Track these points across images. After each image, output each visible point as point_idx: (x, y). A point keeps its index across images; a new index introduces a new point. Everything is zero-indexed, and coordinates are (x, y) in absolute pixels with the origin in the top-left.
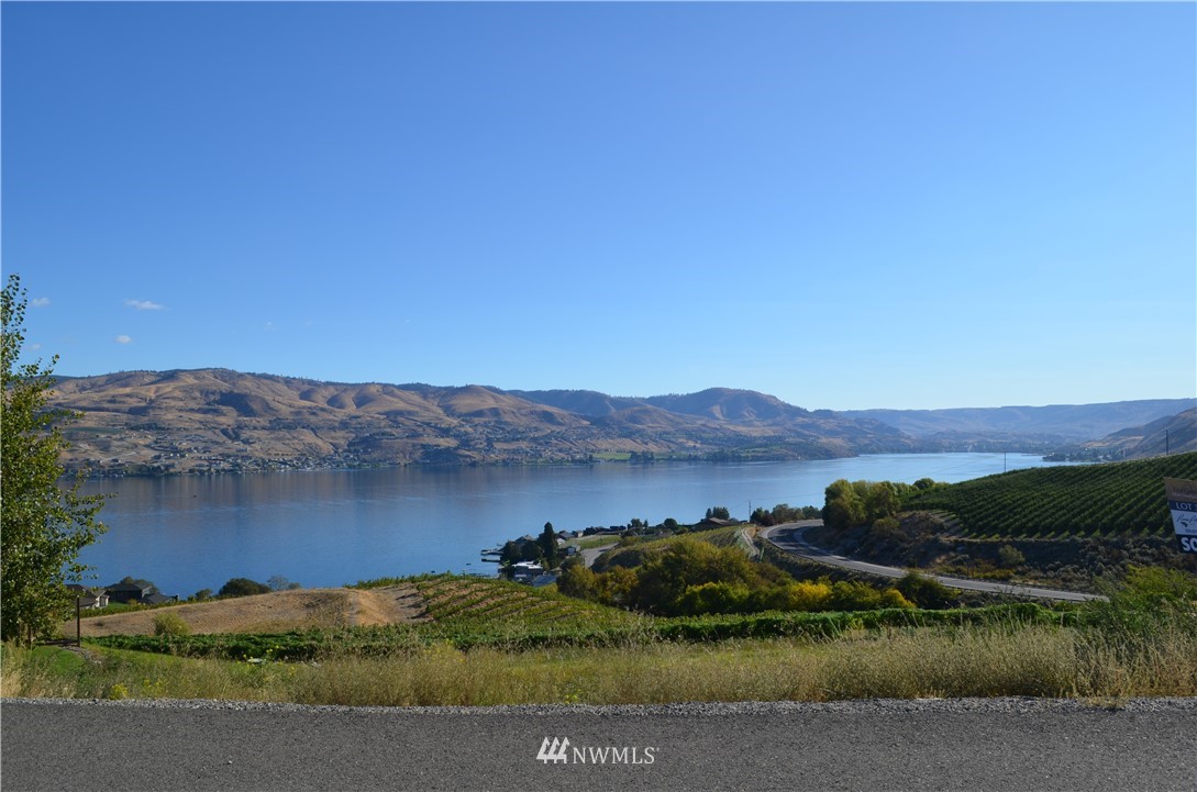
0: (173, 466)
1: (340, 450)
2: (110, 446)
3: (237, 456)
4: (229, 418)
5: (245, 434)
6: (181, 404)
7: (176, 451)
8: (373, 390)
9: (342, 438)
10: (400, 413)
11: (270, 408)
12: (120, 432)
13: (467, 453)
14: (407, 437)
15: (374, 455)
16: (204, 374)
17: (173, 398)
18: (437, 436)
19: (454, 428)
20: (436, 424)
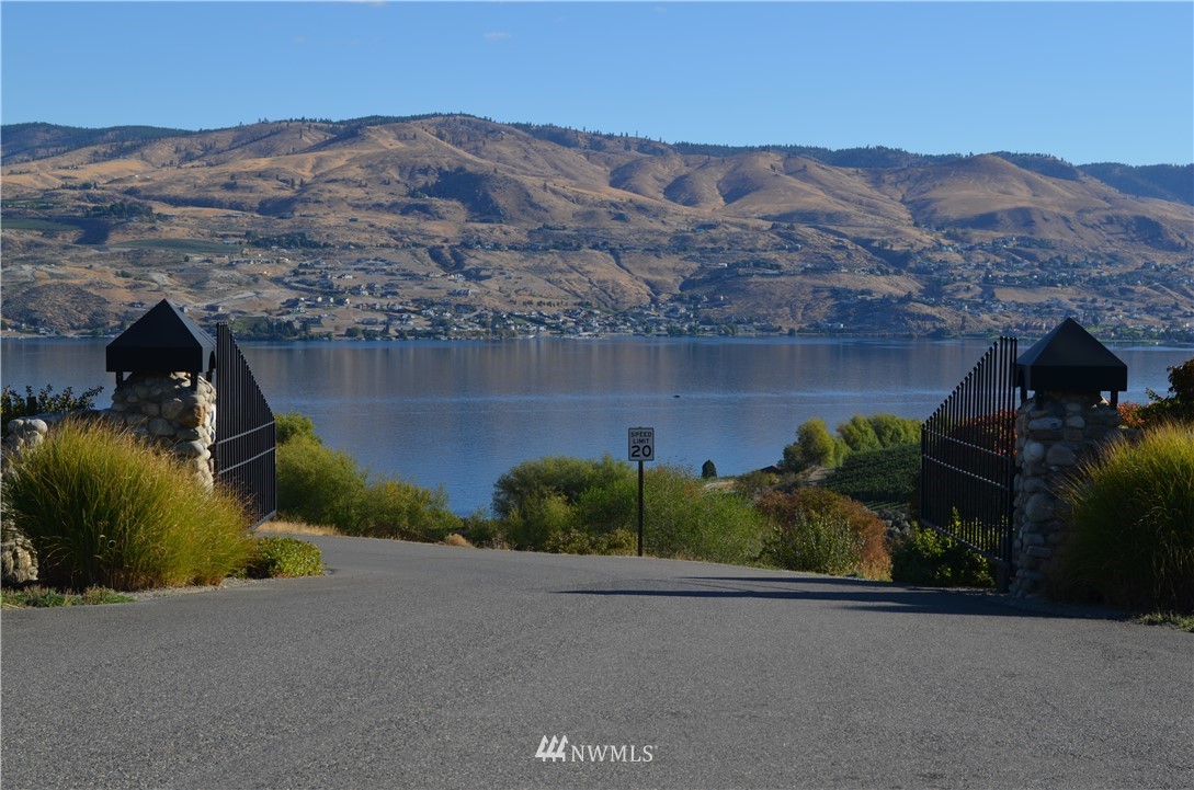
0: (317, 321)
1: (664, 297)
2: (207, 279)
3: (447, 304)
4: (449, 223)
5: (471, 263)
6: (359, 193)
7: (329, 290)
8: (764, 163)
9: (671, 271)
10: (810, 217)
11: (532, 205)
12: (231, 251)
13: (928, 310)
14: (805, 272)
15: (730, 310)
16: (416, 128)
17: (346, 181)
18: (871, 272)
19: (919, 253)
20: (884, 243)
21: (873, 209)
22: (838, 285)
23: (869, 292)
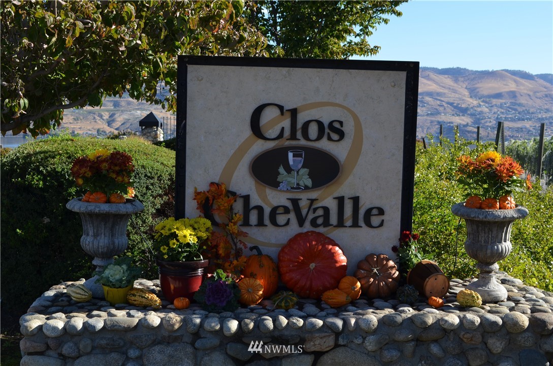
18: (453, 115)
19: (472, 108)
20: (458, 104)
21: (455, 91)
22: (440, 120)
23: (452, 123)
